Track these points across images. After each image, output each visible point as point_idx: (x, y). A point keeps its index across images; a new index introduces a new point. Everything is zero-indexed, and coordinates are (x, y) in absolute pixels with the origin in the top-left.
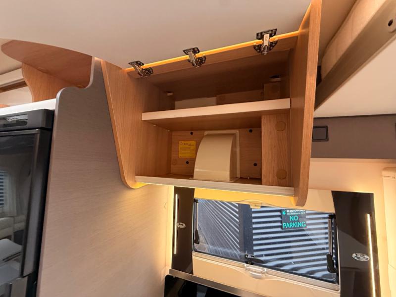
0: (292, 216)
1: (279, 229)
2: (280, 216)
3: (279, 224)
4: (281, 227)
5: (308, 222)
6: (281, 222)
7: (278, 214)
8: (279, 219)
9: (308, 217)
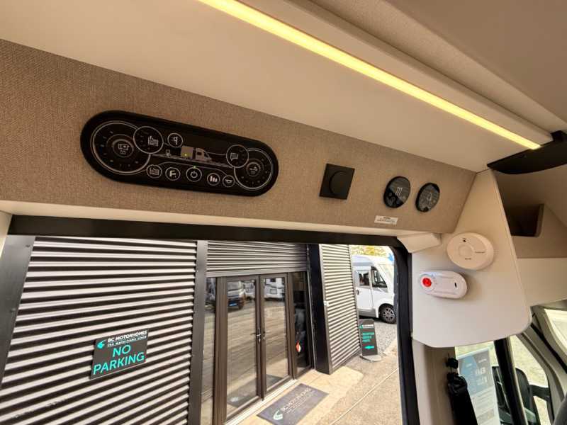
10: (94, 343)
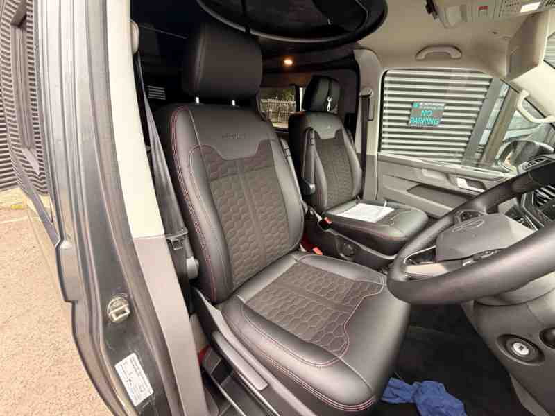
0: (424, 110)
1: (404, 124)
2: (410, 110)
3: (405, 118)
4: (407, 122)
5: (443, 120)
6: (409, 116)
7: (409, 106)
8: (407, 112)
9: (444, 114)
10: (412, 103)
